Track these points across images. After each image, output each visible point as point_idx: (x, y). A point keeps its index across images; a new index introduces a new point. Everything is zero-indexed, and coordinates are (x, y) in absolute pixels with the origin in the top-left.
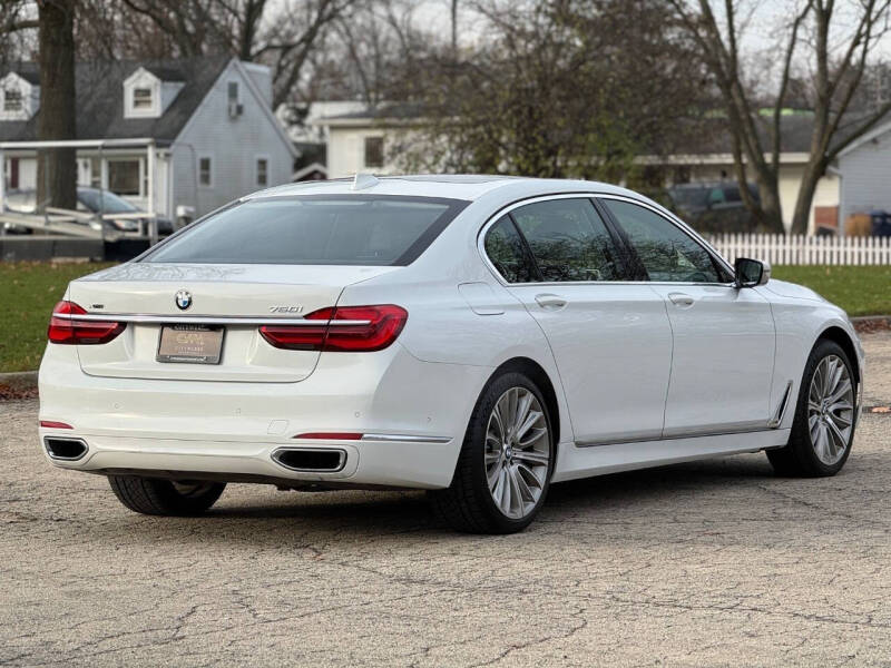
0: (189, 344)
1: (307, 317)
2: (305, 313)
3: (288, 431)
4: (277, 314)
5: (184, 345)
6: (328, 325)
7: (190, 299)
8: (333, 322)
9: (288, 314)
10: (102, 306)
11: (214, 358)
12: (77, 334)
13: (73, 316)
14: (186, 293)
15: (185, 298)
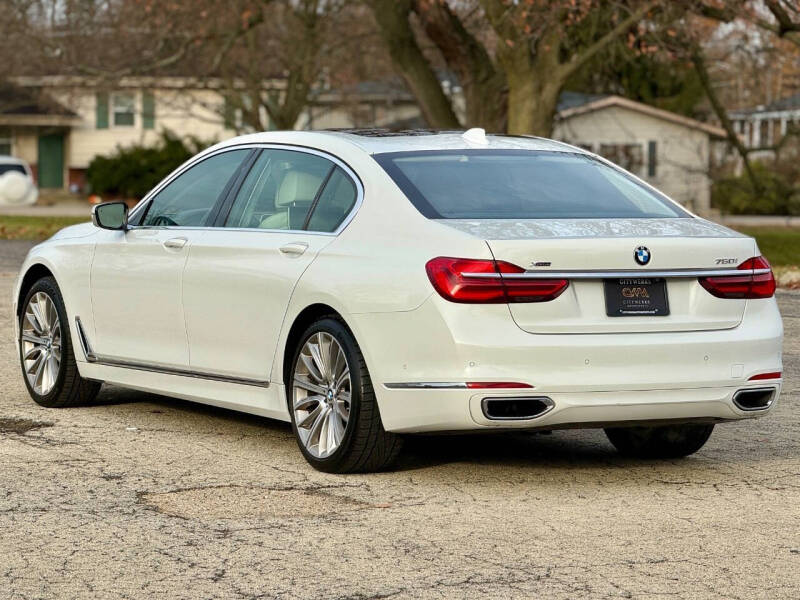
0: (635, 298)
1: (740, 268)
2: (739, 263)
3: (744, 374)
4: (721, 265)
5: (631, 299)
6: (753, 275)
7: (649, 254)
9: (728, 266)
10: (549, 264)
11: (663, 310)
12: (510, 293)
13: (505, 275)
14: (645, 249)
15: (645, 253)
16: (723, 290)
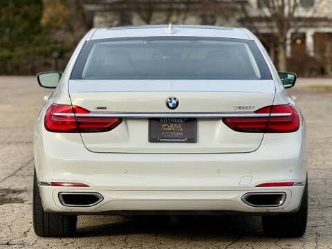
0: (172, 131)
1: (256, 112)
2: (256, 109)
3: (252, 183)
5: (168, 131)
6: (269, 117)
7: (177, 102)
8: (272, 115)
10: (105, 108)
11: (192, 139)
12: (81, 126)
13: (77, 115)
14: (175, 99)
15: (174, 102)
16: (241, 127)
